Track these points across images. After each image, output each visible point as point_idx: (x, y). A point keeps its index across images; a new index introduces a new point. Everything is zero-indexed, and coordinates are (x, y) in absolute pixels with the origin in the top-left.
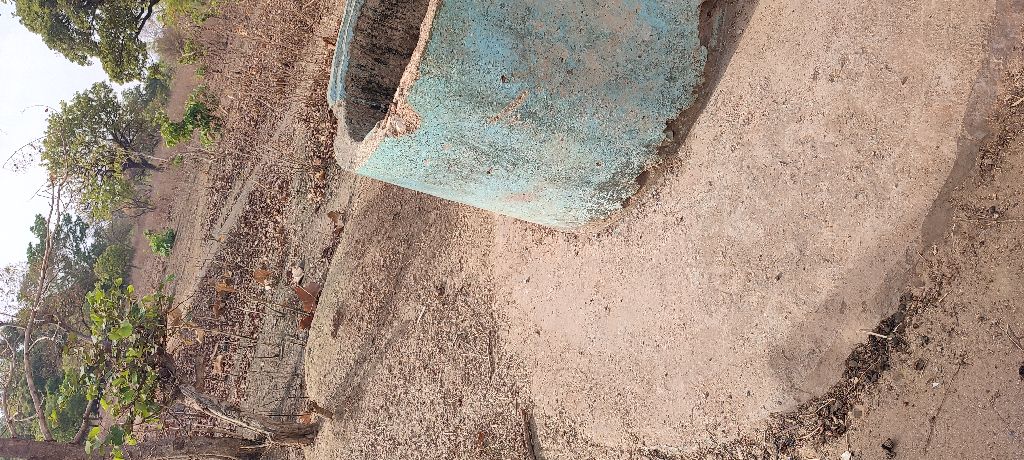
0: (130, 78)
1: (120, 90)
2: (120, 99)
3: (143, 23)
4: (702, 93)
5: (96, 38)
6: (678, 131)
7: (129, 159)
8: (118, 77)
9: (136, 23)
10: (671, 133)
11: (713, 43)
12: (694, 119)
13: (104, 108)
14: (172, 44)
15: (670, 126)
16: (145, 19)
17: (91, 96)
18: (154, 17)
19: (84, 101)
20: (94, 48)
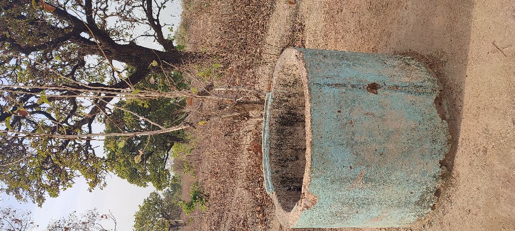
0: (165, 186)
1: (161, 194)
2: (163, 197)
3: (166, 161)
4: (453, 143)
5: (149, 173)
6: (447, 165)
7: (171, 225)
8: (160, 188)
9: (163, 162)
10: (444, 167)
11: (448, 116)
12: (453, 157)
13: (156, 203)
14: (179, 166)
15: (442, 164)
16: (166, 159)
17: (150, 199)
18: (169, 156)
19: (148, 202)
20: (149, 179)
